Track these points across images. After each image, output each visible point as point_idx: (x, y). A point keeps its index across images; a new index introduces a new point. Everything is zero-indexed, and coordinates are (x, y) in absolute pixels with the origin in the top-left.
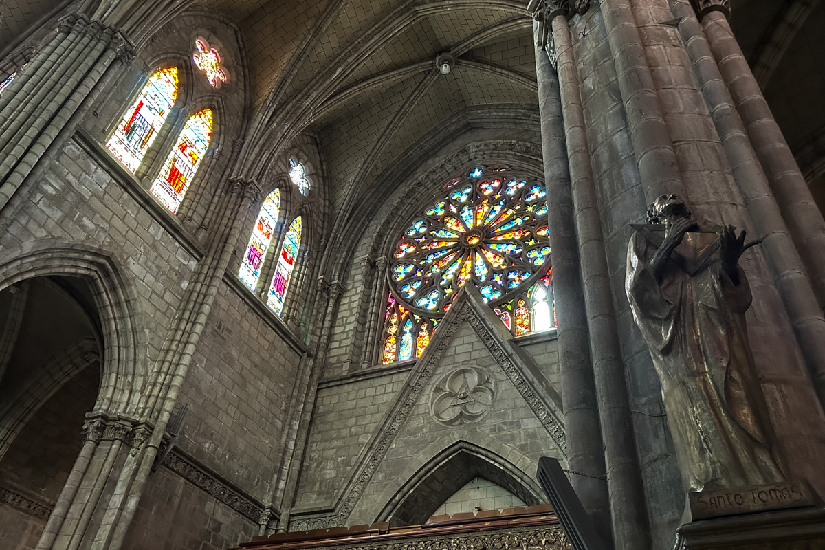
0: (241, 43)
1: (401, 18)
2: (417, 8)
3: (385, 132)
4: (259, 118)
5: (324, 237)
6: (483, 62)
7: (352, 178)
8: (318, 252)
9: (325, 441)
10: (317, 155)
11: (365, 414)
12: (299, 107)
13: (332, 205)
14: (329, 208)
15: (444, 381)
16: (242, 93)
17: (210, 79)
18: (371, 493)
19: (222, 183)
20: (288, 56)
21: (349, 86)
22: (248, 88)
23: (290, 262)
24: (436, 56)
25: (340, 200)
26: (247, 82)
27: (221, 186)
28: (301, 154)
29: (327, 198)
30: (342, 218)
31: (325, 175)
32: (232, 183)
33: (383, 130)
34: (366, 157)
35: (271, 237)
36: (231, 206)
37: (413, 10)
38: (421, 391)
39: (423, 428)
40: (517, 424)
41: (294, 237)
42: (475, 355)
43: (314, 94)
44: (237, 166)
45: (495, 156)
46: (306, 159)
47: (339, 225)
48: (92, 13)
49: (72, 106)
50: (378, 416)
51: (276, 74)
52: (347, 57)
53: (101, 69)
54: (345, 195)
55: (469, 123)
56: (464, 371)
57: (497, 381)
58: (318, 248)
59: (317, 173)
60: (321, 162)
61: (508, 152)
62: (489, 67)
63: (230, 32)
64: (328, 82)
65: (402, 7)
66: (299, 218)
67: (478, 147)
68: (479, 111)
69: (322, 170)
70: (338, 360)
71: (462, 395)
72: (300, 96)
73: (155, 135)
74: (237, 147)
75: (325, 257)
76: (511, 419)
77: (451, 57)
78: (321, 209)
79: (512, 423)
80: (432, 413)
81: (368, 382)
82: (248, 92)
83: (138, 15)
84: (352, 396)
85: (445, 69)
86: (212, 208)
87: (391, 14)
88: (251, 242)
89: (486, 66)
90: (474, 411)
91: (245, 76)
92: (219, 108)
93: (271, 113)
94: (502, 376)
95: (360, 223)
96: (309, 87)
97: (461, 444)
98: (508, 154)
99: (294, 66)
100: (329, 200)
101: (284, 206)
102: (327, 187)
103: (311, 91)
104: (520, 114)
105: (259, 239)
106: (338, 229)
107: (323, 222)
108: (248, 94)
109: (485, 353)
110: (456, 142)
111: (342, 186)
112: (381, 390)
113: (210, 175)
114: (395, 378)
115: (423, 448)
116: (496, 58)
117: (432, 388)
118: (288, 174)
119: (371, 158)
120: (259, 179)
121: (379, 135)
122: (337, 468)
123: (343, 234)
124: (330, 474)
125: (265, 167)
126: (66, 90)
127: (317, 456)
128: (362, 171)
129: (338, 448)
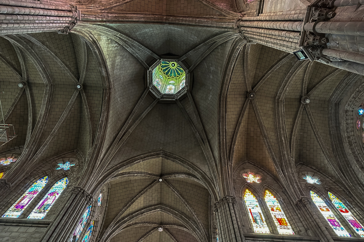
0: (253, 163)
1: (280, 107)
2: (280, 99)
3: (316, 137)
4: (280, 177)
5: (345, 190)
6: (314, 86)
7: (326, 161)
8: (350, 197)
10: (308, 167)
12: (286, 161)
13: (332, 177)
14: (333, 179)
16: (268, 176)
17: (257, 182)
19: (294, 208)
20: (267, 152)
21: (291, 139)
22: (268, 172)
23: (347, 212)
24: (301, 102)
25: (333, 172)
26: (266, 171)
27: (295, 209)
28: (303, 172)
29: (328, 176)
30: (342, 177)
31: (317, 170)
32: (297, 205)
33: (315, 137)
34: (321, 150)
35: (329, 209)
36: (306, 213)
37: (280, 101)
41: (336, 202)
43: (285, 152)
44: (292, 198)
45: (358, 100)
46: (306, 172)
47: (344, 180)
48: (217, 199)
49: (237, 230)
51: (270, 160)
52: (280, 133)
53: (232, 211)
54: (331, 168)
55: (336, 103)
58: (349, 196)
59: (315, 173)
60: (311, 168)
61: (360, 94)
62: (318, 85)
63: (247, 164)
64: (284, 145)
65: (276, 104)
66: (329, 193)
67: (348, 105)
68: (333, 97)
69: (315, 170)
72: (282, 158)
73: (262, 214)
74: (285, 192)
75: (355, 197)
77: (304, 97)
78: (331, 182)
82: (269, 173)
83: (225, 186)
85: (308, 101)
86: (302, 220)
87: (276, 109)
88: (326, 219)
89: (317, 86)
91: (263, 170)
92: (268, 187)
93: (281, 172)
95: (349, 172)
96: (281, 152)
99: (271, 152)
100: (329, 176)
101: (320, 194)
102: (323, 173)
103: (283, 153)
104: (346, 82)
105: (327, 214)
106: (345, 182)
107: (338, 185)
108: (270, 174)
110: (340, 113)
111: (327, 167)
113: (289, 209)
116: (316, 80)
118: (307, 183)
119: (323, 149)
120: (302, 195)
121: (316, 140)
123: (350, 182)
125: (299, 189)
126: (231, 227)
128: (326, 155)
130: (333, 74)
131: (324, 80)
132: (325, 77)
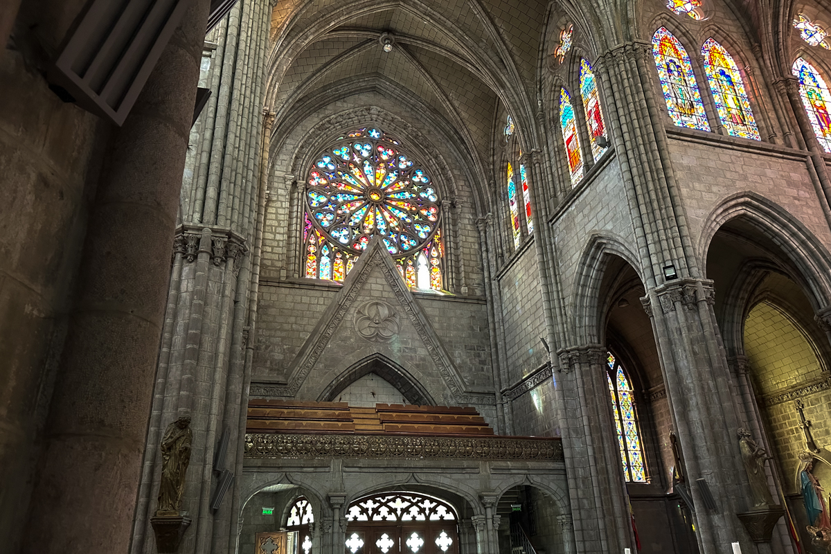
9: (270, 330)
11: (303, 317)
15: (365, 306)
18: (315, 376)
38: (347, 310)
39: (350, 338)
40: (414, 350)
42: (386, 295)
45: (391, 127)
50: (314, 320)
55: (376, 87)
56: (377, 304)
57: (401, 319)
62: (417, 64)
67: (379, 112)
68: (388, 83)
70: (272, 264)
71: (377, 322)
76: (410, 346)
77: (394, 39)
79: (411, 349)
80: (356, 329)
81: (303, 290)
84: (290, 298)
85: (388, 48)
90: (385, 334)
94: (403, 315)
97: (377, 355)
98: (402, 132)
104: (419, 105)
109: (392, 295)
112: (314, 301)
114: (325, 294)
115: (352, 352)
117: (355, 310)
122: (284, 352)
124: (278, 356)
127: (264, 340)
129: (283, 338)
130: (439, 90)
131: (426, 74)
132: (431, 76)
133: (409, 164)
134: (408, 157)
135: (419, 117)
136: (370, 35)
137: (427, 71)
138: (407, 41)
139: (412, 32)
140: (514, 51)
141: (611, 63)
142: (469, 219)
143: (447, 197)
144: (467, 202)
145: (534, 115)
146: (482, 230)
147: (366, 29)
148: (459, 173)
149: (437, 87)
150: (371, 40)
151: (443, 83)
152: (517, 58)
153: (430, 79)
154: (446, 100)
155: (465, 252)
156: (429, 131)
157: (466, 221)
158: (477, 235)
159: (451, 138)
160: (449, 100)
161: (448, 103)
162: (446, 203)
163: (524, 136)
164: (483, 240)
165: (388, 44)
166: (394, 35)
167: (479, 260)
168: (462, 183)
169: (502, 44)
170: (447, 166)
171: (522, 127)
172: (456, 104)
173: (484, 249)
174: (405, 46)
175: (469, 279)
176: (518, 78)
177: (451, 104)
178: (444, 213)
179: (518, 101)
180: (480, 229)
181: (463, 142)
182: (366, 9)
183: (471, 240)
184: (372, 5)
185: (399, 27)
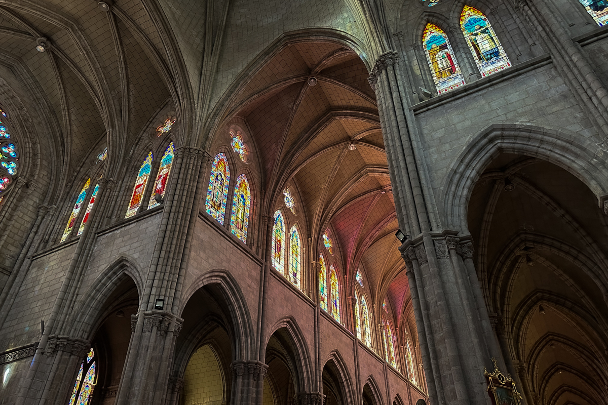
6: (58, 67)
55: (13, 66)
61: (17, 109)
62: (58, 74)
65: (65, 19)
67: (4, 84)
68: (25, 71)
77: (50, 47)
85: (41, 49)
89: (57, 72)
98: (15, 110)
104: (42, 100)
116: (65, 75)
130: (65, 101)
131: (61, 84)
132: (64, 89)
133: (7, 135)
134: (9, 130)
135: (37, 109)
136: (31, 31)
137: (63, 83)
138: (60, 55)
139: (67, 52)
140: (133, 110)
141: (187, 155)
142: (35, 202)
143: (25, 177)
144: (41, 189)
145: (124, 157)
146: (40, 215)
147: (30, 25)
148: (47, 165)
149: (64, 98)
150: (30, 34)
151: (71, 99)
152: (132, 116)
153: (62, 90)
154: (67, 110)
155: (15, 226)
156: (40, 123)
157: (31, 203)
158: (34, 217)
159: (55, 137)
160: (68, 112)
161: (67, 113)
162: (22, 180)
163: (110, 167)
164: (38, 223)
165: (42, 46)
166: (52, 44)
167: (24, 237)
168: (45, 173)
169: (127, 102)
170: (39, 155)
171: (112, 160)
172: (73, 118)
173: (34, 230)
174: (56, 58)
175: (6, 248)
176: (126, 128)
177: (69, 115)
178: (15, 187)
179: (118, 142)
180: (40, 214)
181: (63, 145)
182: (38, 13)
183: (27, 218)
184: (46, 14)
185: (59, 42)
